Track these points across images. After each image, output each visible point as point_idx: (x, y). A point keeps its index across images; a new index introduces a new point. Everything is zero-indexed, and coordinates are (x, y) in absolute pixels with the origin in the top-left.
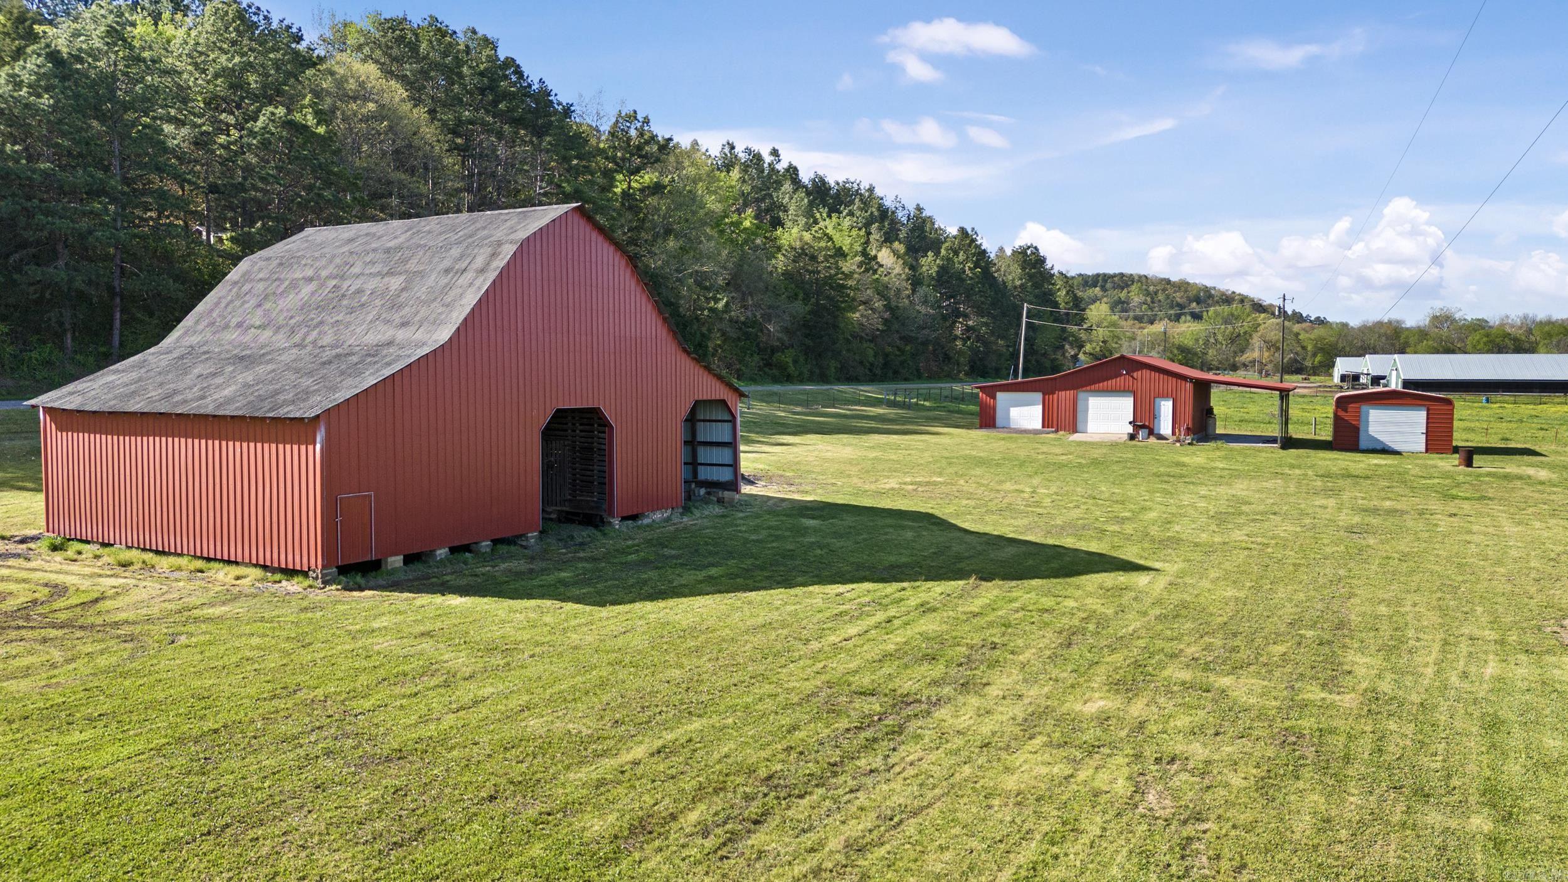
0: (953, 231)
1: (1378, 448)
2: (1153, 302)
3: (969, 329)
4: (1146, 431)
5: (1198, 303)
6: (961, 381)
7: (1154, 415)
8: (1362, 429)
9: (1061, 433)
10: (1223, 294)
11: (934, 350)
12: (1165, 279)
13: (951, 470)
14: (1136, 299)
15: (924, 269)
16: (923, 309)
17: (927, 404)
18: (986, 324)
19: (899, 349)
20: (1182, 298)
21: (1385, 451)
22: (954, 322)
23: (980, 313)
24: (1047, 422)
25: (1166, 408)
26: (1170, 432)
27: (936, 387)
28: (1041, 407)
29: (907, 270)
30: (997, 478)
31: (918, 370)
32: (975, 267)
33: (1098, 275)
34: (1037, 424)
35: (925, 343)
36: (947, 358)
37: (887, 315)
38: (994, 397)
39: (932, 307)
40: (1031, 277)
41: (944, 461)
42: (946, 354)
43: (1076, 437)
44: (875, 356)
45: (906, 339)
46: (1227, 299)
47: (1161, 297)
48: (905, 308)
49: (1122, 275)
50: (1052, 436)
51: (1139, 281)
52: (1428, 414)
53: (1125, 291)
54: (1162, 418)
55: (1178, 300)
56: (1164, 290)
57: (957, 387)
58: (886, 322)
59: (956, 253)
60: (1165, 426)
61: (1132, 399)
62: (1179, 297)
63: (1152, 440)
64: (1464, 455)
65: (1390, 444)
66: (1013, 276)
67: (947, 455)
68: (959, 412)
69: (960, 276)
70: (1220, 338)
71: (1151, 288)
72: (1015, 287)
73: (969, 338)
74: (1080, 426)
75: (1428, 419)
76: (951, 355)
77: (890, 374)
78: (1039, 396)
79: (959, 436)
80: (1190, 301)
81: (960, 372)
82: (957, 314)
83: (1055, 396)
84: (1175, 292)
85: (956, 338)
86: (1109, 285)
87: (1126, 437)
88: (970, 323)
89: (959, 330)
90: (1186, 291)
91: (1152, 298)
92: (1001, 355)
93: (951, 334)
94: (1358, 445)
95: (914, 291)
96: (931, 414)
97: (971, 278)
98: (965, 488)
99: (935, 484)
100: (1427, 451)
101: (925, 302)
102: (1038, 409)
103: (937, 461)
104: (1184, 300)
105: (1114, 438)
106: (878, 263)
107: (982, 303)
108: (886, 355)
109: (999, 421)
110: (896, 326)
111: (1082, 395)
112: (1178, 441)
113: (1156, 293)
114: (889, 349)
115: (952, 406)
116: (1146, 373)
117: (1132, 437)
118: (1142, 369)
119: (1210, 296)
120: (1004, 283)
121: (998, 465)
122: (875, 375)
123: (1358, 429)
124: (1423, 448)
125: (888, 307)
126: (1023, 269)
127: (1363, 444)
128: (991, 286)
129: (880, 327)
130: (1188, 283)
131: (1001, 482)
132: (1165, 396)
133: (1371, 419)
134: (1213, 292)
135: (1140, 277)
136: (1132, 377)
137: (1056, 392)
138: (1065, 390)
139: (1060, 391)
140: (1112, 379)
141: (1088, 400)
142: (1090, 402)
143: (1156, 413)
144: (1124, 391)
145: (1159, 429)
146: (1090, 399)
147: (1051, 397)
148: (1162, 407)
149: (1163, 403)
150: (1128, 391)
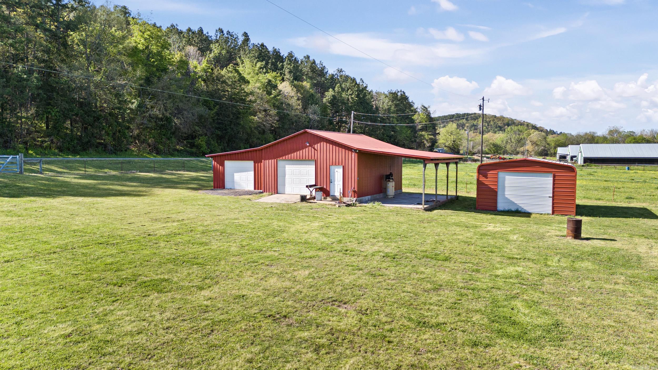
1: (513, 209)
4: (324, 193)
7: (329, 179)
8: (499, 192)
9: (267, 194)
10: (520, 122)
12: (494, 116)
14: (481, 124)
20: (501, 123)
21: (519, 212)
24: (257, 184)
25: (338, 173)
26: (341, 193)
28: (253, 172)
33: (465, 114)
34: (251, 187)
38: (223, 165)
43: (278, 197)
47: (492, 123)
49: (475, 114)
51: (482, 117)
52: (554, 180)
53: (476, 121)
54: (336, 182)
55: (499, 125)
56: (493, 120)
60: (337, 189)
61: (313, 167)
63: (328, 201)
64: (572, 224)
65: (522, 206)
70: (513, 140)
71: (488, 120)
74: (280, 189)
75: (554, 184)
78: (251, 164)
83: (262, 164)
84: (498, 121)
86: (469, 118)
90: (503, 121)
91: (488, 124)
94: (496, 207)
100: (553, 213)
102: (251, 175)
104: (502, 125)
109: (227, 184)
111: (281, 163)
112: (340, 203)
113: (490, 122)
116: (324, 144)
117: (303, 199)
118: (320, 142)
123: (496, 192)
124: (550, 212)
127: (501, 206)
130: (504, 117)
132: (337, 164)
133: (507, 184)
136: (314, 148)
137: (263, 161)
138: (269, 159)
139: (265, 159)
140: (300, 150)
141: (285, 168)
142: (286, 168)
143: (332, 178)
144: (309, 160)
145: (334, 192)
146: (287, 166)
147: (259, 164)
148: (336, 173)
149: (336, 170)
150: (311, 160)
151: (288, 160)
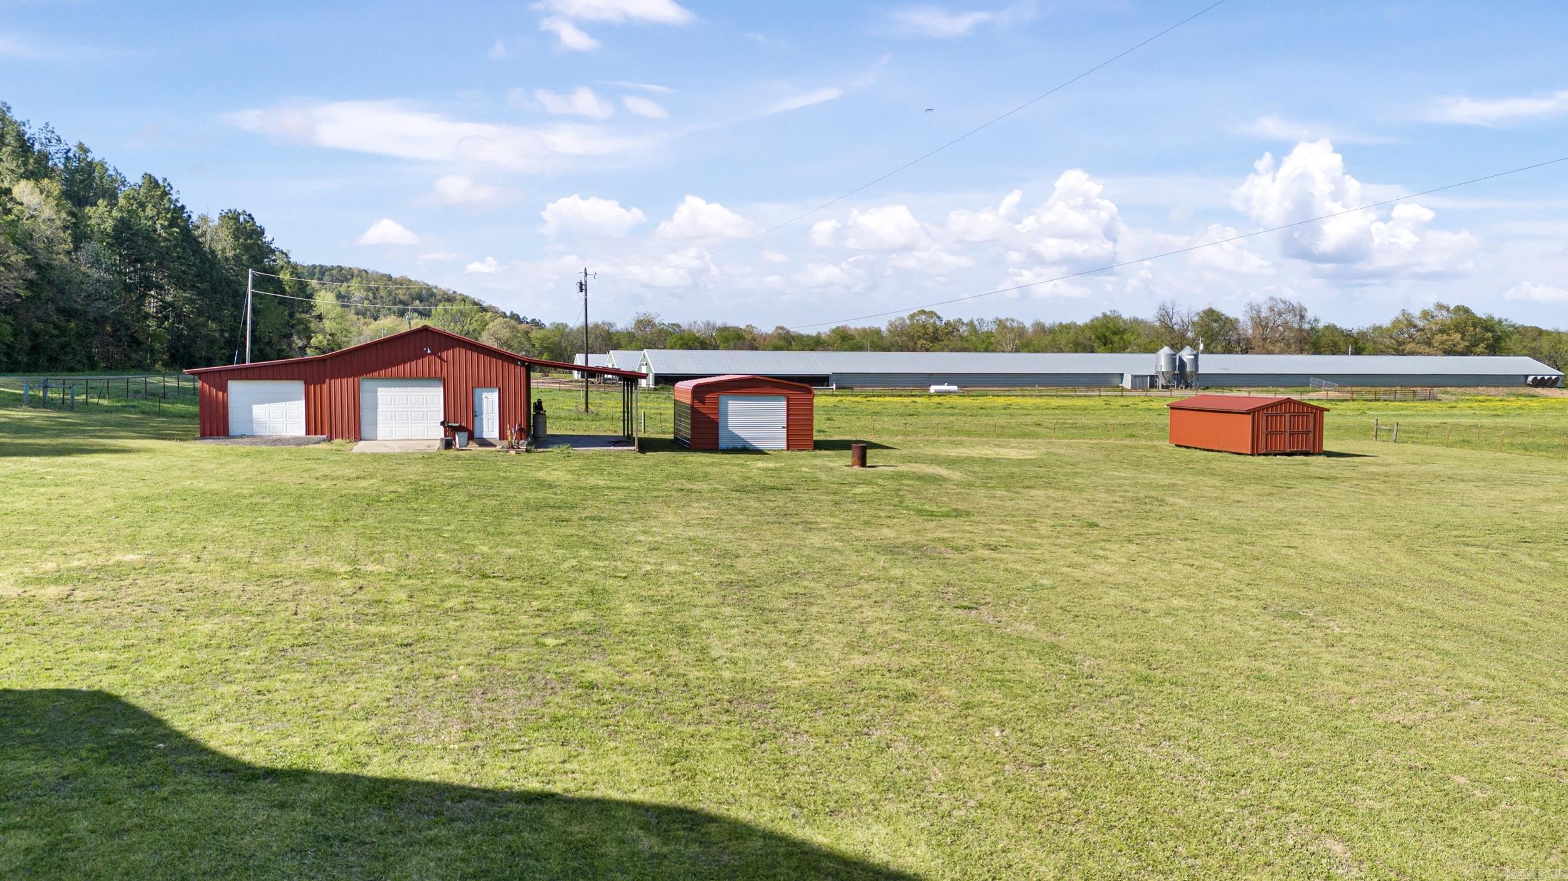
0: (134, 178)
1: (739, 446)
2: (375, 298)
3: (165, 306)
4: (466, 435)
5: (421, 301)
6: (158, 373)
7: (473, 411)
8: (721, 424)
9: (338, 441)
10: (445, 293)
11: (115, 331)
13: (154, 530)
14: (357, 294)
15: (93, 222)
16: (94, 273)
17: (104, 402)
18: (191, 301)
19: (56, 327)
20: (404, 294)
21: (746, 450)
22: (143, 296)
23: (181, 284)
24: (314, 425)
25: (489, 402)
26: (496, 435)
27: (117, 381)
28: (302, 403)
29: (63, 215)
30: (263, 542)
31: (90, 358)
32: (171, 226)
33: (314, 267)
34: (298, 429)
35: (100, 321)
36: (135, 342)
37: (31, 274)
38: (225, 389)
39: (107, 270)
40: (247, 248)
41: (139, 507)
42: (132, 337)
43: (361, 447)
44: (15, 335)
45: (69, 313)
46: (450, 299)
47: (383, 292)
48: (63, 268)
49: (340, 268)
50: (324, 446)
51: (358, 275)
52: (788, 405)
53: (345, 284)
54: (484, 416)
55: (400, 296)
56: (386, 286)
57: (155, 380)
58: (30, 284)
59: (143, 206)
60: (490, 428)
61: (441, 389)
62: (401, 294)
63: (474, 447)
64: (858, 451)
65: (752, 442)
66: (223, 245)
67: (145, 491)
68: (161, 413)
69: (149, 236)
71: (372, 283)
72: (227, 259)
73: (166, 318)
74: (365, 430)
75: (788, 410)
76: (142, 338)
77: (43, 361)
78: (298, 387)
79: (165, 452)
80: (414, 299)
81: (155, 362)
82: (148, 284)
83: (325, 387)
84: (397, 289)
85: (147, 316)
86: (326, 278)
87: (438, 444)
88: (169, 298)
89: (151, 306)
91: (374, 294)
92: (212, 341)
93: (139, 310)
94: (716, 443)
95: (77, 248)
96: (113, 417)
97: (166, 240)
98: (197, 578)
99: (119, 572)
100: (788, 449)
101: (96, 262)
102: (298, 407)
103: (123, 508)
104: (407, 297)
105: (421, 446)
106: (11, 199)
107: (184, 272)
108: (35, 335)
109: (234, 427)
110: (48, 293)
111: (366, 385)
112: (512, 447)
113: (378, 288)
114: (38, 326)
115: (147, 404)
116: (461, 353)
117: (448, 445)
118: (453, 347)
119: (433, 295)
120: (213, 252)
121: (254, 507)
122: (16, 362)
123: (718, 423)
124: (785, 447)
125: (31, 263)
126: (236, 238)
127: (723, 443)
128: (195, 252)
129: (21, 292)
131: (275, 552)
132: (487, 385)
133: (730, 412)
134: (434, 291)
135: (360, 271)
136: (440, 358)
137: (327, 380)
138: (341, 377)
139: (333, 376)
140: (410, 360)
141: (376, 392)
142: (379, 394)
143: (477, 409)
144: (430, 378)
145: (482, 432)
146: (380, 390)
147: (318, 387)
148: (485, 400)
149: (485, 394)
150: (435, 378)
151: (386, 378)
